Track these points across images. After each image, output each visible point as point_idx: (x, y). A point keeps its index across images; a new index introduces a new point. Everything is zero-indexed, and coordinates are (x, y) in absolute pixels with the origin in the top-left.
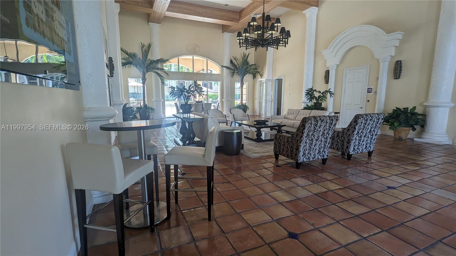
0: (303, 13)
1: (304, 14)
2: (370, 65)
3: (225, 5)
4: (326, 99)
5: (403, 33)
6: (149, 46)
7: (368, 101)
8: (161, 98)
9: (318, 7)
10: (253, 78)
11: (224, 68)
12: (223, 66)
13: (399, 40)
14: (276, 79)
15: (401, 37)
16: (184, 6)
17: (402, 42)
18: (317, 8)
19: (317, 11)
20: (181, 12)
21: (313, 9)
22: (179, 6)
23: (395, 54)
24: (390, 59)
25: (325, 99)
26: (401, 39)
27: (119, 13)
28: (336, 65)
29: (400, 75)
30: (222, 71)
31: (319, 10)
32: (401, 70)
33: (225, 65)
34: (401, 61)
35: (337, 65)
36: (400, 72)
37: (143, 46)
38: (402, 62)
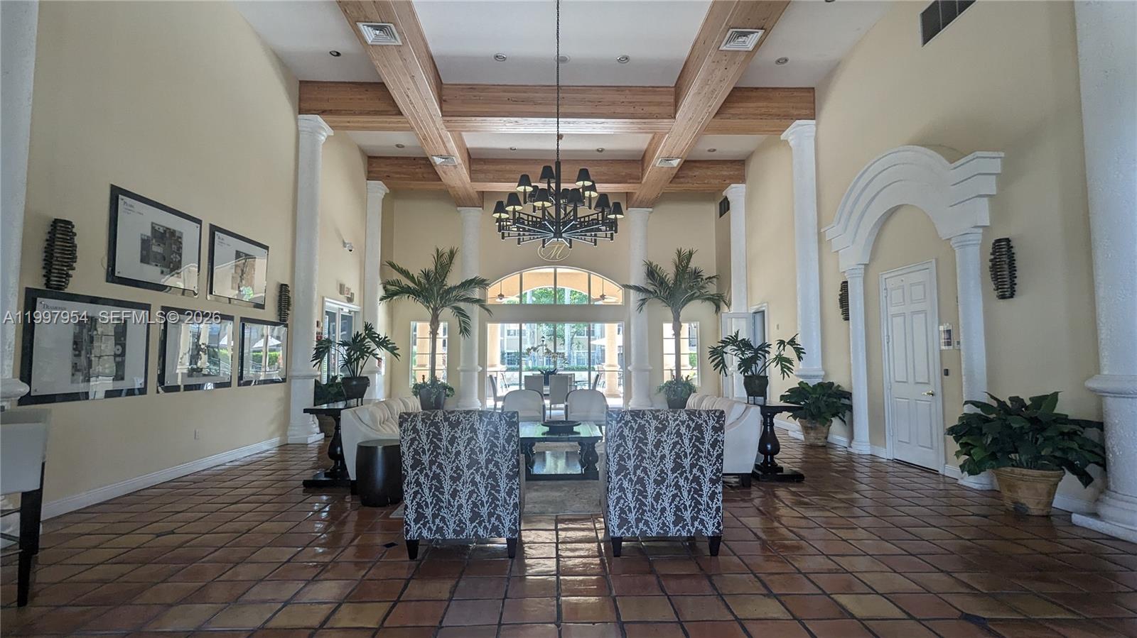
0: (782, 138)
1: (786, 142)
2: (937, 260)
3: (598, 150)
4: (791, 366)
5: (1002, 154)
6: (452, 254)
7: (947, 372)
8: (476, 363)
9: (814, 119)
10: (716, 311)
11: (632, 291)
12: (627, 287)
13: (994, 177)
14: (753, 311)
15: (996, 166)
16: (508, 167)
17: (1004, 180)
18: (814, 121)
19: (815, 129)
20: (503, 180)
21: (799, 125)
22: (499, 167)
23: (990, 222)
24: (980, 237)
25: (788, 365)
26: (999, 171)
27: (383, 199)
28: (863, 266)
29: (1013, 284)
30: (626, 297)
31: (817, 125)
32: (1012, 268)
33: (632, 283)
34: (1008, 240)
35: (865, 265)
36: (1013, 276)
37: (439, 255)
38: (1012, 244)
